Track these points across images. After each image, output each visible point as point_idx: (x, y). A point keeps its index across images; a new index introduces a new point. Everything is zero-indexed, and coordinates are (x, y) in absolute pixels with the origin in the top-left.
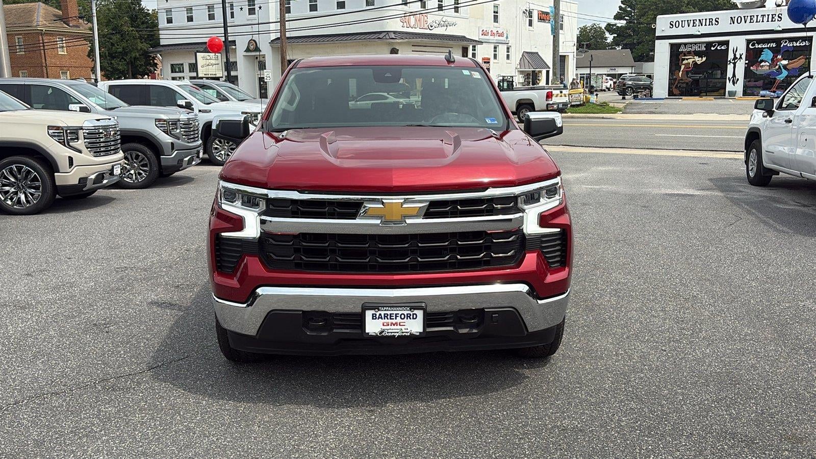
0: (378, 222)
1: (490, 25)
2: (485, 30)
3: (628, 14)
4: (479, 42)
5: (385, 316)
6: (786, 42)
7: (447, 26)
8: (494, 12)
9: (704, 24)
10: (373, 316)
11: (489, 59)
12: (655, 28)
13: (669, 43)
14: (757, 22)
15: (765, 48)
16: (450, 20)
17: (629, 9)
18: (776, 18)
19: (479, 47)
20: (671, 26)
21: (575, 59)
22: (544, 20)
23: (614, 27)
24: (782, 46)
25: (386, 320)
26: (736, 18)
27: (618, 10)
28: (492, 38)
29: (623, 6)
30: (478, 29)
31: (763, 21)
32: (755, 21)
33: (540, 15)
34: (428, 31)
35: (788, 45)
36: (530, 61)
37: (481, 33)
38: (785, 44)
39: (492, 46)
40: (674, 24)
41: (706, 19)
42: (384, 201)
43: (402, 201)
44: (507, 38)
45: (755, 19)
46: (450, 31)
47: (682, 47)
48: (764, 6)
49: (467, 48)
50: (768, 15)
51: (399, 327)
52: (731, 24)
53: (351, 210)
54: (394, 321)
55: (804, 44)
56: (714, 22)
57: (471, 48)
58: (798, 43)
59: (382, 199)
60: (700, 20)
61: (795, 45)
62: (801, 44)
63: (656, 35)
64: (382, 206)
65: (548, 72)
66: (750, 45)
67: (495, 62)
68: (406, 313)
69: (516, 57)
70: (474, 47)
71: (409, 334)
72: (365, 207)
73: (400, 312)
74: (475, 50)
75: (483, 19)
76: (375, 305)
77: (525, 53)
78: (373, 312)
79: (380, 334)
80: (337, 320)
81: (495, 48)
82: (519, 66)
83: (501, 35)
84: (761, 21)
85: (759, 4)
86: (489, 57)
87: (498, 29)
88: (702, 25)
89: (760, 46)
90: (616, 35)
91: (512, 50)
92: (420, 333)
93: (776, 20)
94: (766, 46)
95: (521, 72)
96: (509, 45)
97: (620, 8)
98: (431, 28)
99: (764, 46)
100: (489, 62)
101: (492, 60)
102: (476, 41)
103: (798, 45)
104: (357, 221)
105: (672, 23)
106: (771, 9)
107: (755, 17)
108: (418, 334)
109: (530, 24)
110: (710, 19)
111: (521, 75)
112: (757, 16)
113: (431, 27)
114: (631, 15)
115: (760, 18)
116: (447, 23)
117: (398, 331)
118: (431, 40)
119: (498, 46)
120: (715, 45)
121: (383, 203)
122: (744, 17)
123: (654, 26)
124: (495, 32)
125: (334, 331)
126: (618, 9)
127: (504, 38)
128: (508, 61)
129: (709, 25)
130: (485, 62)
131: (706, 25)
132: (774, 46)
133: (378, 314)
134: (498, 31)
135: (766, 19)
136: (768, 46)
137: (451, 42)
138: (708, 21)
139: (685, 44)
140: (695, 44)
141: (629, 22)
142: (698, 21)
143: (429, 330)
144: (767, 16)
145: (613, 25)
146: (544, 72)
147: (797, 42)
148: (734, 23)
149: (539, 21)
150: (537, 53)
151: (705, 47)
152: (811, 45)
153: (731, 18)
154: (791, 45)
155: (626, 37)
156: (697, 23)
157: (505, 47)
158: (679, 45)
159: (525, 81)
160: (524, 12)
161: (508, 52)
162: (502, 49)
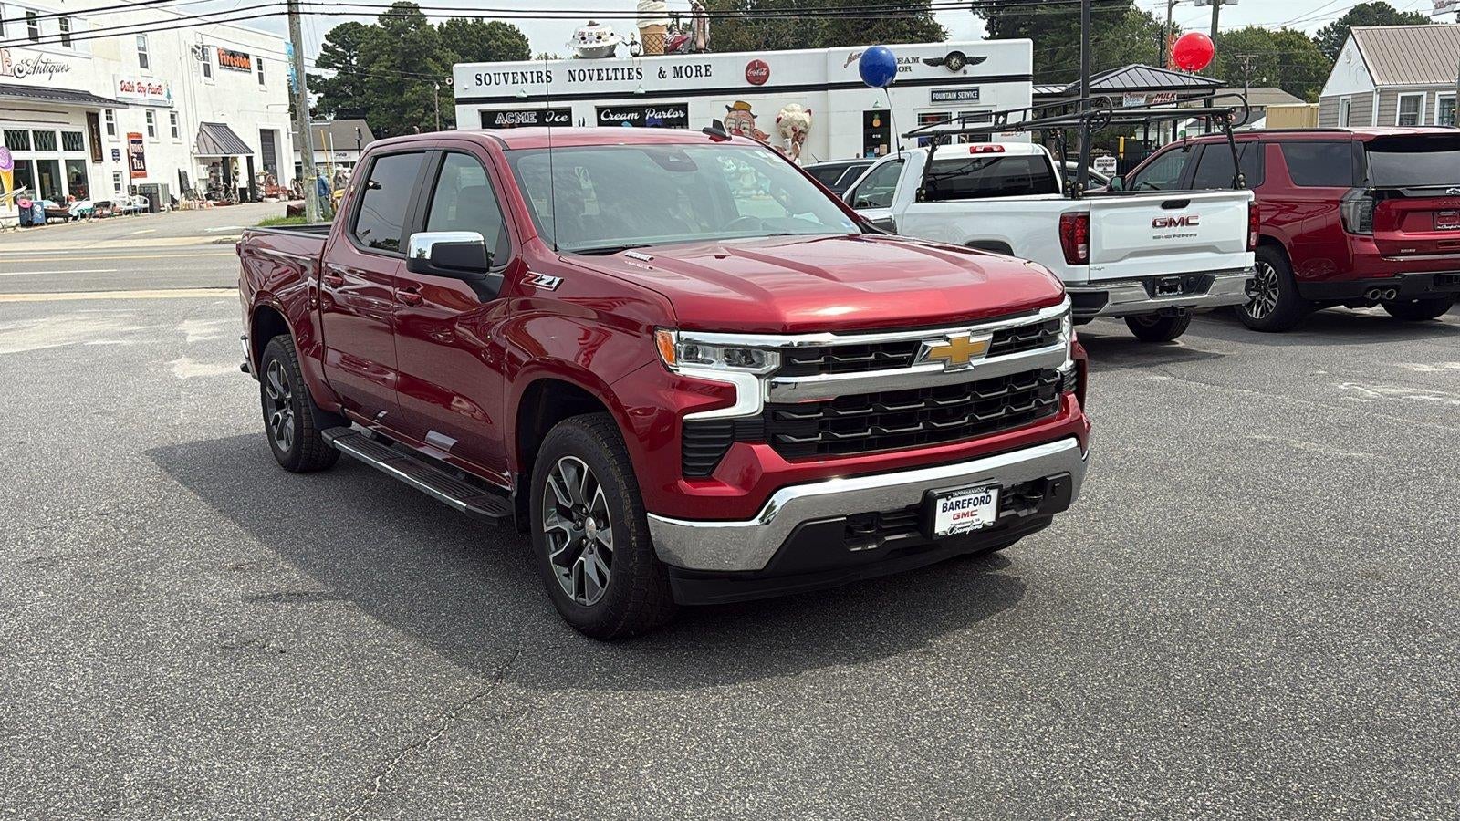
0: (941, 367)
1: (133, 73)
2: (126, 82)
3: (341, 58)
4: (115, 102)
5: (956, 505)
6: (652, 112)
7: (51, 72)
8: (139, 49)
9: (530, 80)
10: (944, 507)
11: (140, 136)
12: (452, 84)
13: (479, 111)
14: (608, 79)
15: (624, 121)
16: (55, 59)
17: (340, 50)
18: (635, 73)
19: (119, 114)
20: (479, 83)
21: (291, 136)
22: (230, 65)
23: (318, 81)
24: (647, 118)
25: (958, 511)
26: (577, 73)
27: (321, 50)
28: (141, 95)
29: (330, 44)
30: (112, 78)
31: (616, 79)
32: (605, 78)
33: (222, 57)
34: (14, 81)
35: (656, 117)
36: (217, 141)
37: (119, 87)
38: (652, 115)
39: (143, 111)
40: (482, 79)
41: (532, 73)
42: (950, 336)
43: (968, 334)
44: (169, 96)
45: (604, 74)
46: (60, 82)
47: (500, 117)
48: (614, 56)
49: (97, 115)
50: (623, 69)
51: (970, 519)
52: (570, 81)
53: (905, 353)
54: (965, 511)
55: (677, 115)
56: (544, 77)
57: (102, 116)
58: (669, 113)
59: (945, 334)
60: (522, 73)
61: (665, 117)
62: (673, 116)
63: (456, 97)
64: (947, 344)
65: (250, 160)
66: (602, 115)
67: (152, 141)
68: (979, 496)
69: (189, 133)
70: (109, 112)
71: (981, 527)
72: (926, 347)
73: (973, 496)
74: (111, 119)
75: (120, 61)
76: (949, 489)
77: (203, 125)
78: (944, 500)
79: (951, 532)
80: (888, 522)
81: (149, 115)
82: (196, 149)
83: (158, 91)
84: (614, 78)
85: (607, 52)
86: (139, 132)
87: (150, 81)
88: (527, 82)
89: (616, 118)
90: (322, 95)
91: (181, 119)
92: (994, 522)
93: (635, 78)
94: (625, 118)
95: (202, 160)
96: (173, 110)
97: (325, 47)
98: (20, 75)
99: (621, 118)
100: (140, 142)
101: (146, 138)
102: (110, 101)
103: (669, 116)
104: (914, 369)
105: (479, 77)
106: (625, 59)
107: (605, 72)
108: (991, 524)
109: (207, 73)
110: (537, 72)
111: (203, 166)
112: (607, 70)
113: (19, 72)
114: (345, 59)
115: (611, 74)
116: (50, 65)
117: (969, 524)
118: (27, 98)
119: (154, 111)
120: (551, 114)
121: (948, 339)
122: (589, 71)
123: (450, 81)
124: (145, 84)
125: (888, 539)
126: (322, 48)
127: (163, 97)
128: (176, 140)
129: (538, 82)
130: (133, 142)
131: (533, 82)
132: (636, 118)
133: (949, 503)
134: (149, 84)
135: (619, 75)
136: (628, 117)
137: (66, 104)
138: (535, 75)
139: (504, 112)
140: (520, 112)
141: (342, 72)
142: (520, 75)
143: (1002, 515)
144: (621, 71)
145: (315, 77)
146: (242, 160)
147: (667, 112)
148: (574, 80)
149: (221, 68)
150: (225, 125)
151: (535, 117)
152: (686, 116)
153: (570, 72)
154: (660, 117)
155: (342, 98)
156: (519, 77)
157: (167, 113)
158: (495, 113)
159: (210, 176)
160: (193, 50)
161: (173, 122)
162: (162, 118)
